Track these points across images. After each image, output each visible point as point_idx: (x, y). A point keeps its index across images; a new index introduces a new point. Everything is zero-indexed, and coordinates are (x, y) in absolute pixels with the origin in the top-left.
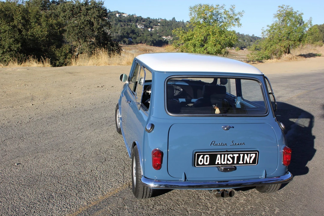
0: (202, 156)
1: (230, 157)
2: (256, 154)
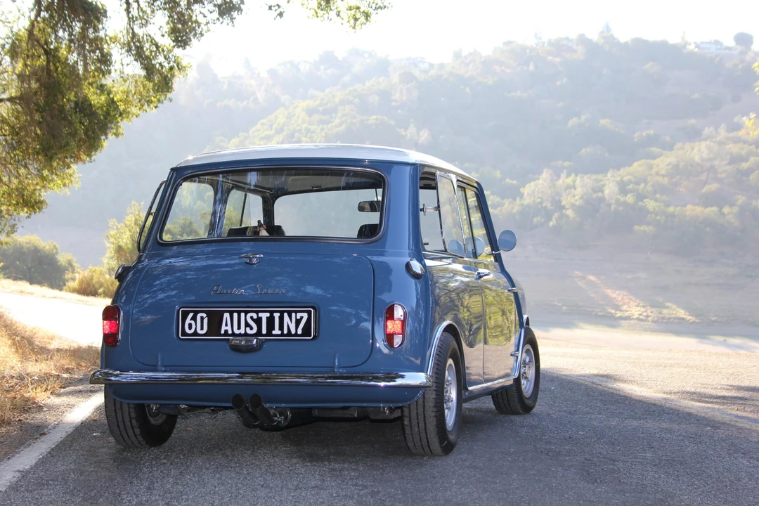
0: (191, 315)
1: (252, 318)
2: (309, 313)
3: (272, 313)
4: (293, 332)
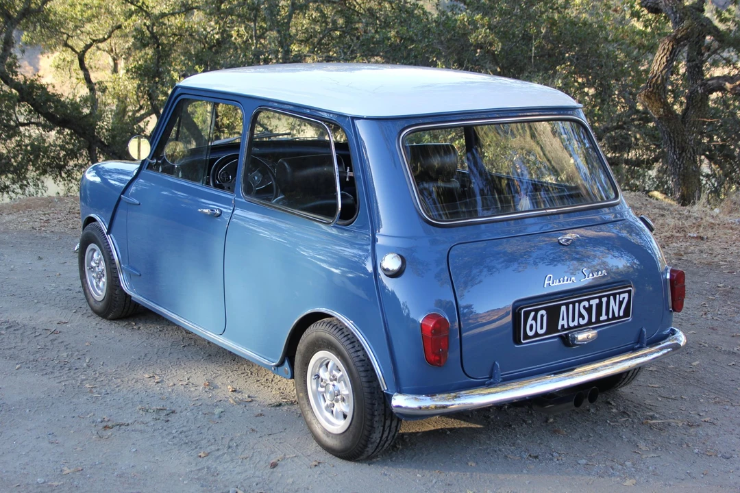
0: (533, 314)
1: (584, 307)
2: (629, 292)
3: (600, 298)
4: (617, 315)
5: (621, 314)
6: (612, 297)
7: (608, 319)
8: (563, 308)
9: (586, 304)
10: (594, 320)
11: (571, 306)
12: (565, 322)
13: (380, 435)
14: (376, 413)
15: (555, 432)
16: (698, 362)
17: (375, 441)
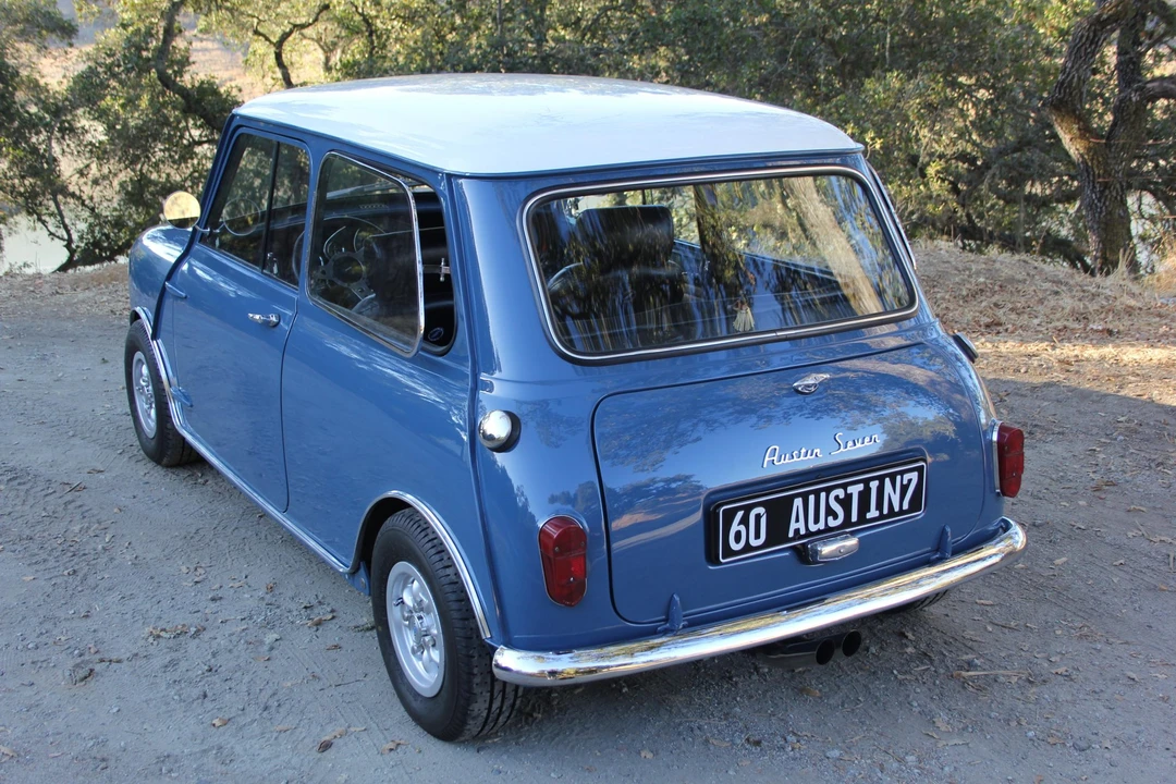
0: (740, 514)
1: (837, 498)
2: (920, 470)
3: (866, 482)
4: (897, 509)
5: (905, 507)
6: (887, 480)
7: (882, 517)
8: (798, 502)
9: (840, 493)
10: (854, 518)
11: (812, 498)
12: (801, 525)
13: (487, 705)
14: (475, 671)
15: (802, 691)
16: (1064, 559)
17: (479, 715)
